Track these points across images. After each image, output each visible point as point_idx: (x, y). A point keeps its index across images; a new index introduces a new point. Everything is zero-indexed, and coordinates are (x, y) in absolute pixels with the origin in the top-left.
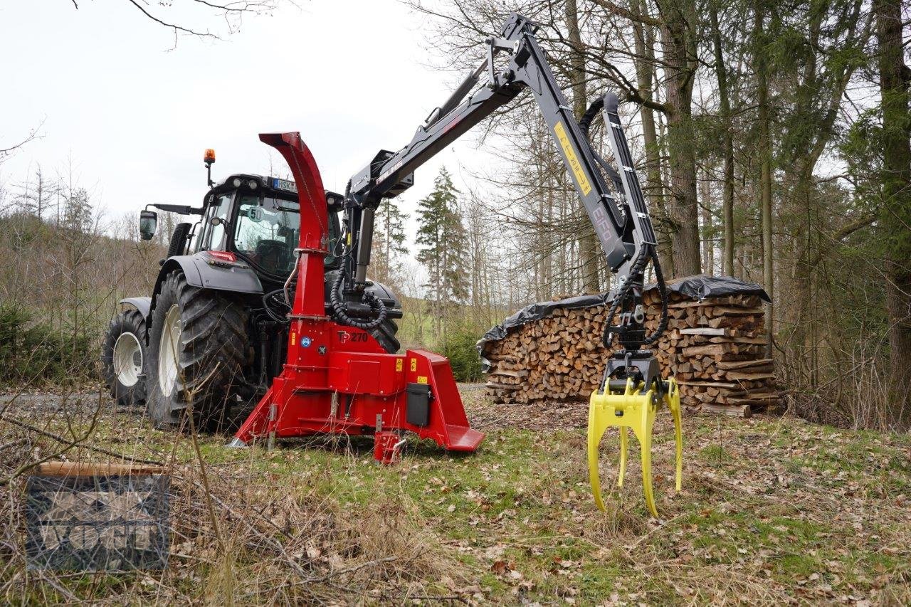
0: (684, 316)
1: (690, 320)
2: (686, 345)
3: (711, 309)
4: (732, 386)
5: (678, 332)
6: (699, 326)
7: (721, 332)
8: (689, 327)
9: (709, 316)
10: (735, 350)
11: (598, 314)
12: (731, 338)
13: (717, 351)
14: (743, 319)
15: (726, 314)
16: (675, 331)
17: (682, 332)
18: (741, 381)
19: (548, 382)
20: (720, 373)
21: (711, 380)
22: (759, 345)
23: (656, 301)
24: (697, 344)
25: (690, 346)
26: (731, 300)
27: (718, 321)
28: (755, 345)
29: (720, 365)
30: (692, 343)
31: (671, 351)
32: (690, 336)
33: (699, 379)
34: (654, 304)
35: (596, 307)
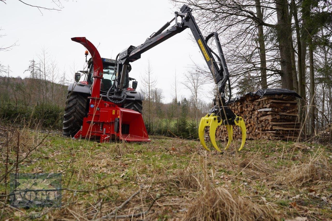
0: (259, 105)
1: (261, 105)
2: (260, 116)
3: (267, 100)
4: (274, 132)
5: (257, 111)
6: (263, 108)
7: (270, 109)
8: (261, 109)
9: (267, 103)
10: (278, 117)
11: (233, 106)
12: (275, 112)
13: (270, 118)
14: (284, 105)
15: (272, 102)
16: (256, 111)
17: (259, 111)
18: (280, 130)
19: (221, 134)
20: (271, 126)
21: (268, 130)
22: (293, 116)
23: (250, 99)
24: (263, 116)
25: (261, 116)
26: (276, 96)
27: (269, 105)
28: (290, 116)
29: (270, 123)
30: (262, 115)
31: (256, 119)
32: (261, 112)
33: (265, 130)
34: (250, 100)
35: (232, 104)
